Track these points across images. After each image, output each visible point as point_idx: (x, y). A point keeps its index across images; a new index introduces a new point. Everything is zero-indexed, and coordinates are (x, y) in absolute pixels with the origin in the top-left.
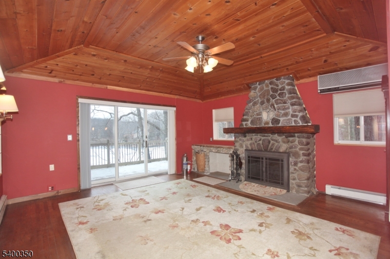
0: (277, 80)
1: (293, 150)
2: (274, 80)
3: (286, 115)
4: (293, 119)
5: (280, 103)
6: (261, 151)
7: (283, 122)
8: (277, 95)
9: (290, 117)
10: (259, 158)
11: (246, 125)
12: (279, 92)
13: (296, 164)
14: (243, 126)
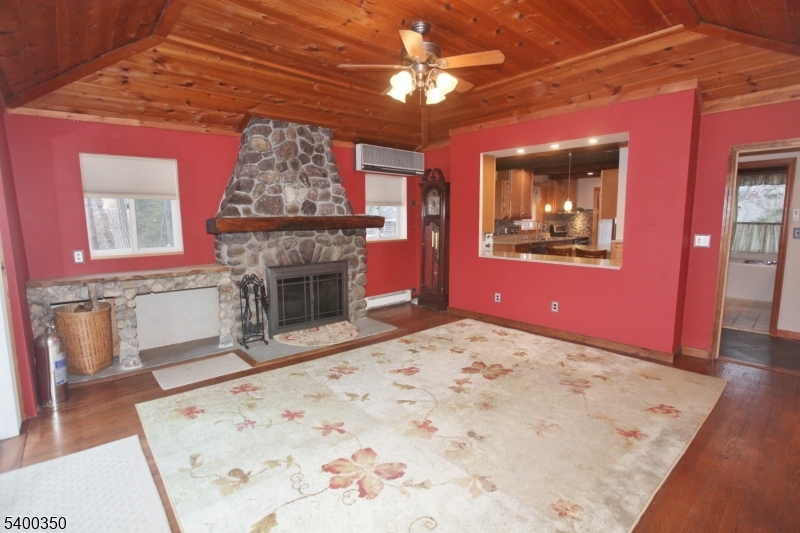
0: (312, 130)
1: (350, 255)
2: (307, 128)
3: (326, 196)
4: (337, 205)
5: (317, 174)
6: (301, 264)
7: (321, 209)
8: (311, 157)
9: (331, 201)
10: (301, 279)
11: (247, 211)
12: (315, 153)
13: (354, 276)
14: (239, 214)
